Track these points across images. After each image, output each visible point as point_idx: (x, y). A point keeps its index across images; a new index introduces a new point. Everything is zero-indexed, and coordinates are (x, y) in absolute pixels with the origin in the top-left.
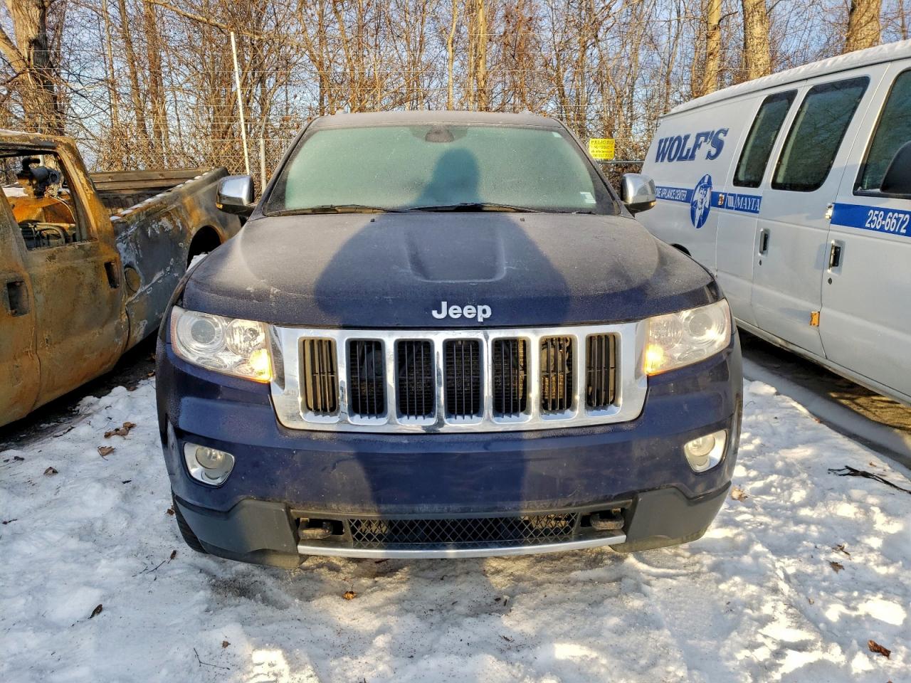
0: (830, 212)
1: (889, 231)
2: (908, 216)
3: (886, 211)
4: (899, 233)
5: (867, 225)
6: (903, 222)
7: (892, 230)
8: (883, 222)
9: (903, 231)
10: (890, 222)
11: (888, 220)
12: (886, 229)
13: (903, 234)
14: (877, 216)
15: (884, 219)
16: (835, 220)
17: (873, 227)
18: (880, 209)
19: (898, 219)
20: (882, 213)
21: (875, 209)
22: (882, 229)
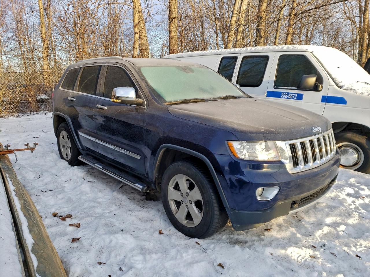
0: (266, 94)
1: (290, 98)
2: (296, 94)
3: (288, 93)
4: (294, 99)
5: (282, 97)
6: (295, 96)
7: (291, 98)
8: (288, 96)
9: (295, 98)
10: (290, 96)
11: (289, 95)
12: (289, 98)
13: (295, 99)
14: (285, 94)
15: (288, 95)
16: (267, 96)
17: (284, 97)
18: (286, 93)
19: (293, 95)
20: (287, 94)
21: (284, 93)
22: (287, 98)
